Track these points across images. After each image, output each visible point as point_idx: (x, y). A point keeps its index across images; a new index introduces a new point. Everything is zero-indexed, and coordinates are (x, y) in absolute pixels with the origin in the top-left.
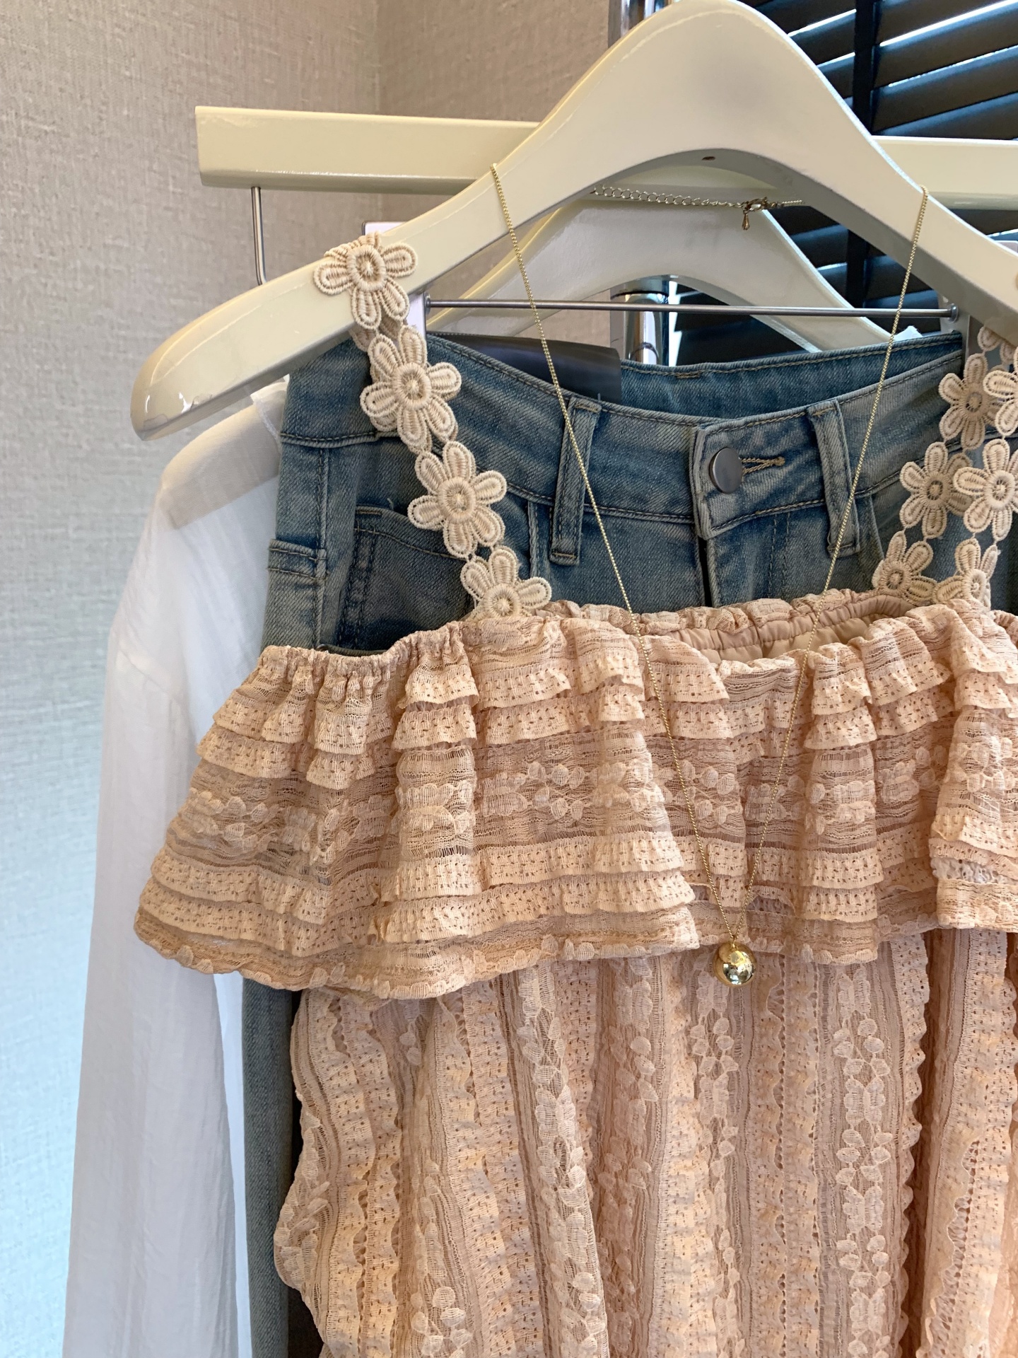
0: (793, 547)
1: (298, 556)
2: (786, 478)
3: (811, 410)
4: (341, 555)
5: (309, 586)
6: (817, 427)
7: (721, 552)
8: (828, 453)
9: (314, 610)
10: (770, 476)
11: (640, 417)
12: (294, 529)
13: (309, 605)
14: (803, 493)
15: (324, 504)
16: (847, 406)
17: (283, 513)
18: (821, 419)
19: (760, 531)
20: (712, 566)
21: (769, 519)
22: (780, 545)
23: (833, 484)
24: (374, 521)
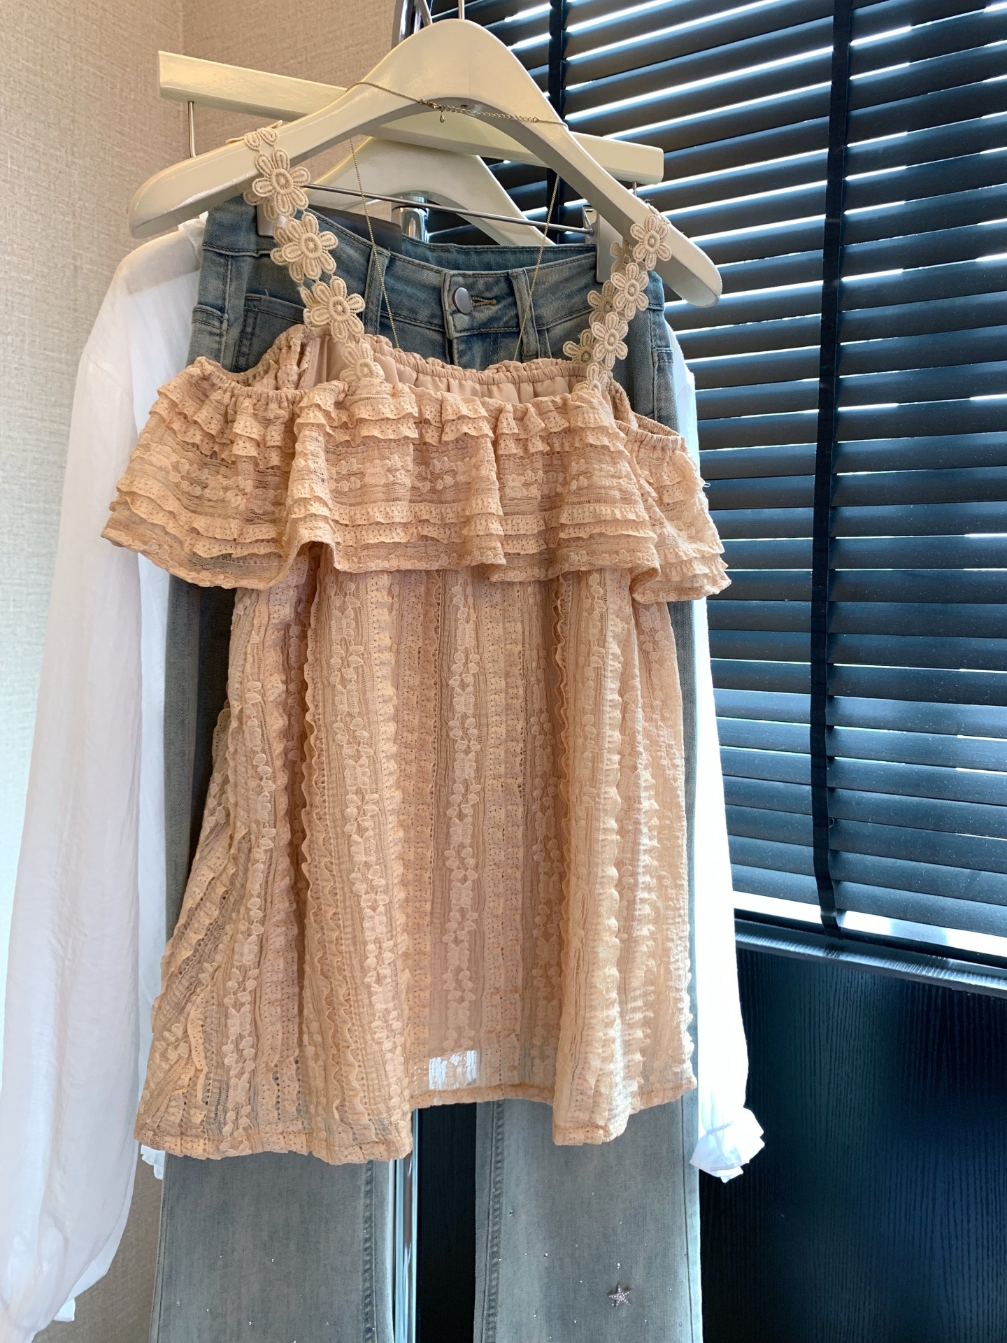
1: (212, 314)
4: (236, 319)
5: (217, 335)
6: (514, 281)
7: (462, 347)
9: (219, 350)
12: (210, 299)
13: (216, 346)
15: (228, 288)
17: (203, 289)
19: (483, 341)
24: (256, 303)
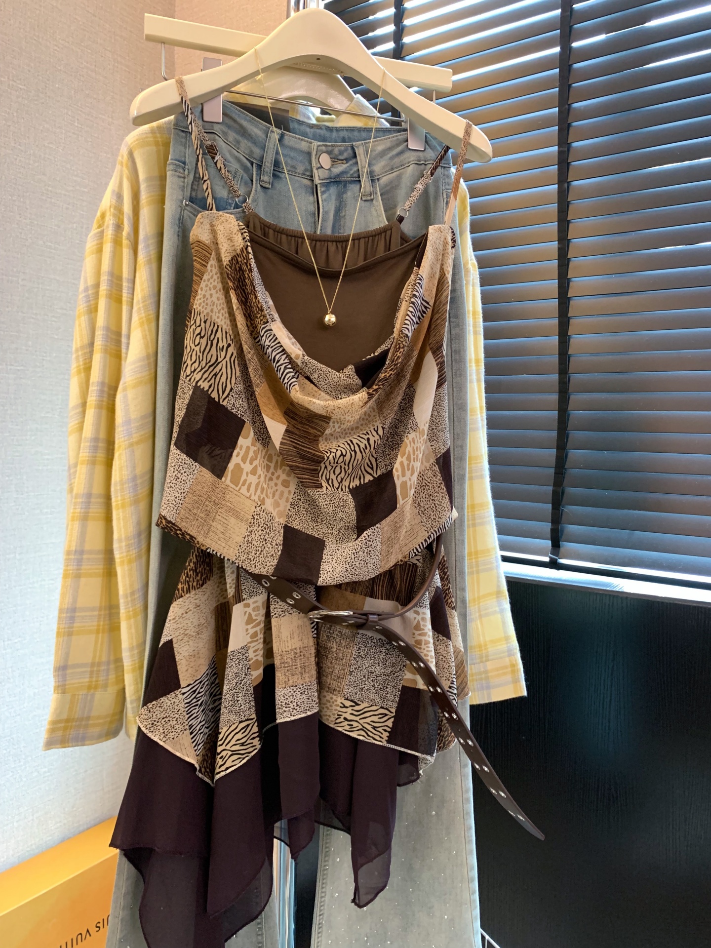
0: (349, 194)
2: (346, 168)
3: (354, 144)
8: (361, 160)
10: (341, 166)
11: (296, 138)
14: (352, 174)
16: (367, 145)
18: (357, 147)
20: (319, 194)
21: (340, 181)
22: (345, 192)
23: (362, 171)
